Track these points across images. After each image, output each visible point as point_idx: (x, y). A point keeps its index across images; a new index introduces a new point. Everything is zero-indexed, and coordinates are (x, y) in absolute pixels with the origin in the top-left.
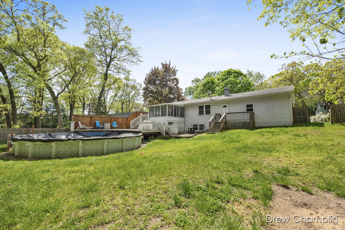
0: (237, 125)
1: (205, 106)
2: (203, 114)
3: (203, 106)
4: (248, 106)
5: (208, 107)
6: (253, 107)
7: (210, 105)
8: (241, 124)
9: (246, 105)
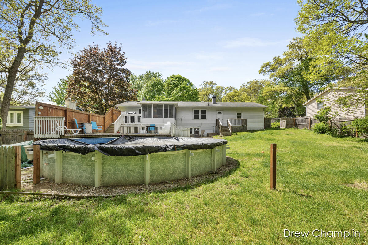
0: (237, 128)
1: (201, 110)
2: (198, 118)
3: (199, 110)
4: (238, 114)
5: (204, 112)
6: (242, 116)
7: (206, 110)
8: (240, 128)
9: (236, 113)
